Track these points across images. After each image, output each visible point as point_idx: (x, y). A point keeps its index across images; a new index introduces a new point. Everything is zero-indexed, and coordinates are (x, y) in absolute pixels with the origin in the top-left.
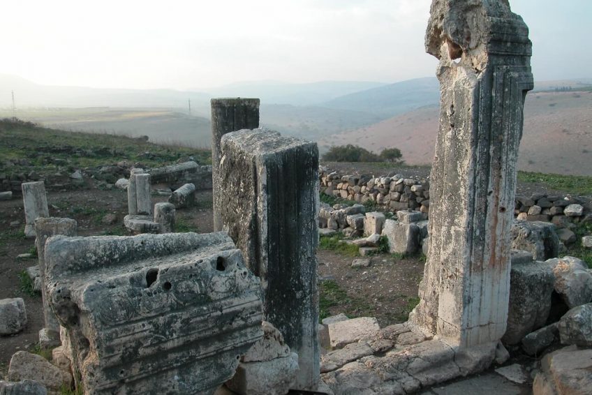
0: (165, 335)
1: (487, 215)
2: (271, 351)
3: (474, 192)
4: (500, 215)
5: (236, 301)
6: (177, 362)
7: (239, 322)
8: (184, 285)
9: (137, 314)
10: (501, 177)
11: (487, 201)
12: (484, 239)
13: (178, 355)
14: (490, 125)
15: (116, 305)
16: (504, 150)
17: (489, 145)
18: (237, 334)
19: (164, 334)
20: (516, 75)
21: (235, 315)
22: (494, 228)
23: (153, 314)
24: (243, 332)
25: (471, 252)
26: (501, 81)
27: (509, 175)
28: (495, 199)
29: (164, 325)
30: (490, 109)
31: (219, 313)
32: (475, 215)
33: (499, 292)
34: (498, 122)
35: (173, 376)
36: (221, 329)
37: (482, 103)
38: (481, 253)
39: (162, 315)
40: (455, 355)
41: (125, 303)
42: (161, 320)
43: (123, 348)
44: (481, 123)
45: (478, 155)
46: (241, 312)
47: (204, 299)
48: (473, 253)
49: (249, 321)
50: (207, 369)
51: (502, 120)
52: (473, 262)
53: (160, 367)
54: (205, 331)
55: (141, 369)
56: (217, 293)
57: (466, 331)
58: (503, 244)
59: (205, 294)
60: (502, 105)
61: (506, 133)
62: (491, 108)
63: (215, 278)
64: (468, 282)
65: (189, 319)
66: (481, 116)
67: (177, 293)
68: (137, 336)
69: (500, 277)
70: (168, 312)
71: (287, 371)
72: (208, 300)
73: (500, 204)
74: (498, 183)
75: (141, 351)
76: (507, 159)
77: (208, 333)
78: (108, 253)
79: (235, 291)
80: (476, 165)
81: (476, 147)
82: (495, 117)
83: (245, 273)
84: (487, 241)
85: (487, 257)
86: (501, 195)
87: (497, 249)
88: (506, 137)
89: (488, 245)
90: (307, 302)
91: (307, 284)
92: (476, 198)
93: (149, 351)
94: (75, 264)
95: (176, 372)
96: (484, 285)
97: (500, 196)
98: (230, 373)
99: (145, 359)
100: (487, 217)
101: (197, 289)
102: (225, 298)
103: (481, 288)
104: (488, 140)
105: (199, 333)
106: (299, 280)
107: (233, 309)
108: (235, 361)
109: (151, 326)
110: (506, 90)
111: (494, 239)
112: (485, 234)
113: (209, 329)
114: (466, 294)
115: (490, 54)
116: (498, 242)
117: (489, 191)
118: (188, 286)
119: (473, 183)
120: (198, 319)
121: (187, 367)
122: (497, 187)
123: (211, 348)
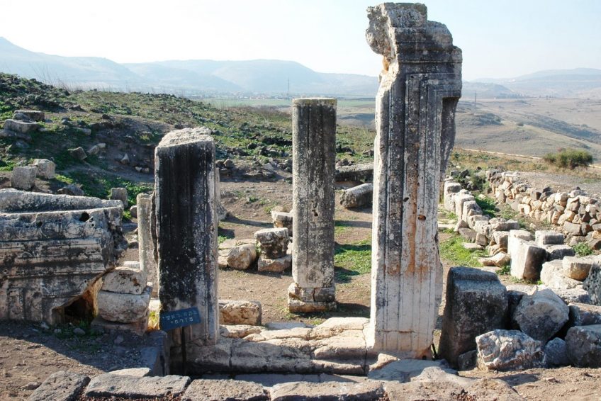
0: (32, 254)
1: (403, 221)
2: (124, 287)
3: (386, 197)
4: (419, 223)
5: (81, 241)
6: (41, 273)
7: (82, 257)
8: (49, 225)
9: (16, 237)
10: (418, 184)
11: (402, 207)
12: (401, 245)
13: (42, 269)
14: (403, 132)
15: (5, 230)
16: (422, 157)
17: (404, 151)
18: (84, 265)
19: (31, 252)
20: (437, 82)
21: (79, 251)
22: (412, 234)
23: (26, 239)
24: (88, 264)
25: (384, 255)
26: (416, 89)
27: (427, 183)
28: (412, 207)
29: (32, 247)
30: (401, 116)
31: (68, 247)
32: (387, 219)
33: (420, 301)
34: (413, 129)
35: (39, 282)
36: (70, 258)
37: (392, 111)
38: (397, 258)
39: (32, 240)
40: (366, 354)
41: (10, 229)
42: (30, 244)
43: (4, 256)
44: (392, 130)
45: (389, 160)
46: (85, 250)
47: (60, 237)
48: (387, 257)
49: (91, 257)
50: (63, 283)
51: (418, 128)
52: (387, 266)
53: (29, 273)
54: (59, 257)
55: (17, 272)
56: (70, 234)
57: (382, 333)
58: (423, 253)
59: (62, 233)
60: (417, 113)
61: (422, 141)
62: (404, 115)
63: (71, 225)
64: (382, 284)
65: (47, 247)
66: (391, 123)
67: (43, 230)
68: (13, 250)
69: (421, 285)
70: (36, 240)
71: (132, 304)
72: (63, 238)
73: (418, 212)
74: (416, 191)
75: (16, 260)
76: (424, 167)
77: (61, 259)
78: (32, 202)
79: (83, 236)
80: (387, 171)
81: (387, 153)
82: (409, 124)
83: (93, 225)
84: (404, 247)
85: (405, 263)
86: (419, 202)
87: (417, 257)
88: (423, 145)
89: (405, 251)
90: (200, 268)
91: (200, 253)
92: (388, 203)
93: (21, 261)
94: (10, 206)
95: (41, 280)
96: (401, 291)
97: (418, 204)
98: (79, 291)
99: (20, 266)
100: (403, 223)
101: (57, 229)
102: (75, 238)
103: (399, 293)
104: (401, 147)
105: (55, 257)
106: (192, 249)
107: (77, 246)
108: (83, 283)
109: (22, 246)
110: (422, 98)
111: (414, 246)
112: (401, 240)
113: (61, 256)
114: (380, 296)
115: (400, 63)
116: (417, 250)
117: (404, 198)
118: (51, 226)
119: (384, 187)
120: (53, 248)
121: (48, 278)
122: (415, 194)
123: (65, 270)
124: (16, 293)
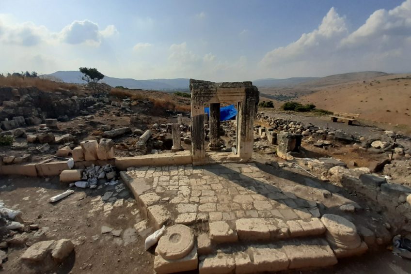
1: (246, 130)
3: (242, 124)
10: (249, 122)
12: (245, 135)
14: (246, 110)
16: (250, 116)
21: (211, 91)
22: (248, 133)
26: (249, 101)
28: (248, 126)
32: (243, 129)
33: (249, 147)
40: (238, 159)
51: (250, 109)
52: (242, 139)
57: (241, 154)
62: (246, 107)
64: (241, 143)
69: (250, 143)
73: (249, 128)
77: (207, 93)
80: (242, 119)
81: (243, 115)
85: (246, 139)
88: (251, 113)
92: (243, 126)
103: (245, 145)
104: (246, 114)
110: (251, 103)
114: (241, 146)
115: (246, 95)
121: (204, 97)
122: (249, 124)
123: (208, 95)
124: (198, 100)
